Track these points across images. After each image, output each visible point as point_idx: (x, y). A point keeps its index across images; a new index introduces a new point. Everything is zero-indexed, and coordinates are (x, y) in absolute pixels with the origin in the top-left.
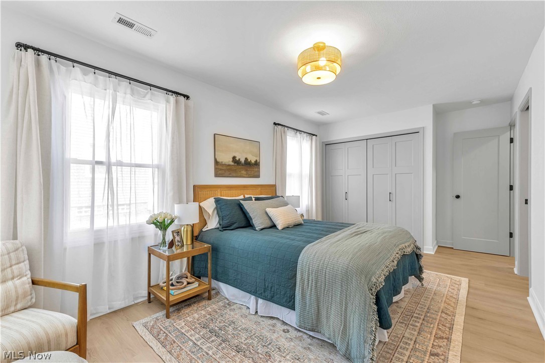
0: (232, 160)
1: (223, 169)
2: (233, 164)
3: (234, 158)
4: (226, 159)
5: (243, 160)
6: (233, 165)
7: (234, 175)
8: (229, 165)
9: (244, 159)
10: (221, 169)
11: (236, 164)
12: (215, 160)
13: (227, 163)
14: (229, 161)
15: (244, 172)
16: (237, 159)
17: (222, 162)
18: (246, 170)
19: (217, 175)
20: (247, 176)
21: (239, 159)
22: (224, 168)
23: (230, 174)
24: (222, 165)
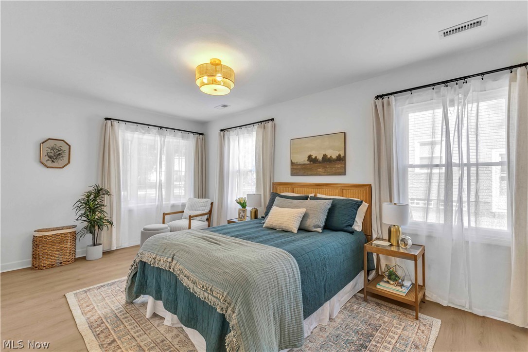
0: (307, 159)
1: (297, 169)
2: (308, 162)
3: (310, 157)
4: (302, 159)
5: (320, 158)
6: (308, 164)
7: (309, 173)
8: (304, 164)
9: (322, 156)
10: (296, 169)
11: (311, 163)
12: (291, 161)
13: (301, 163)
14: (304, 161)
15: (321, 170)
16: (313, 157)
17: (297, 163)
18: (324, 168)
19: (292, 174)
20: (326, 174)
21: (316, 157)
22: (299, 167)
23: (305, 173)
24: (297, 165)
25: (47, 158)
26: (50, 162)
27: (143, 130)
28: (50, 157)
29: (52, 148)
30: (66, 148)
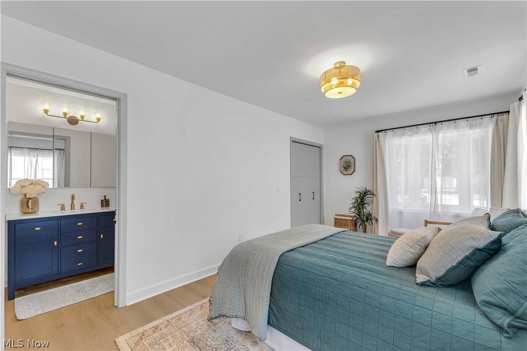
25: (343, 169)
26: (345, 171)
27: (411, 132)
28: (345, 168)
29: (345, 162)
30: (352, 160)
